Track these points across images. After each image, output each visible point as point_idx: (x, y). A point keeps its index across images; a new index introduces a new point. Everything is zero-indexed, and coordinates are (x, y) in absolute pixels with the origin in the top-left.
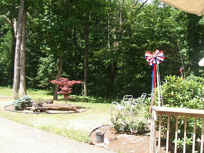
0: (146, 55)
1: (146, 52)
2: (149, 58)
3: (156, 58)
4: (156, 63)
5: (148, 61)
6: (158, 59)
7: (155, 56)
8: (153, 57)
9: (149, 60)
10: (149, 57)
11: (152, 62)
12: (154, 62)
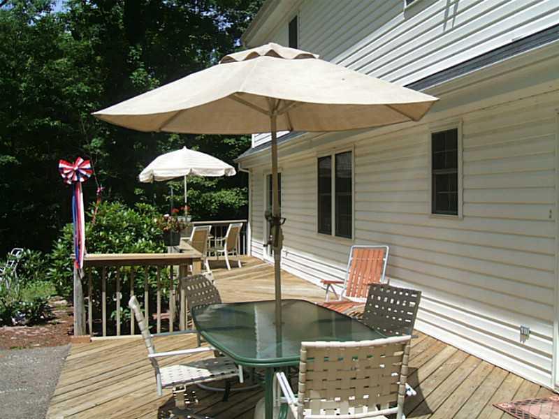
0: (61, 165)
1: (61, 161)
2: (66, 172)
3: (77, 172)
4: (78, 181)
5: (63, 176)
6: (82, 174)
7: (76, 168)
8: (73, 170)
9: (67, 174)
10: (66, 169)
11: (72, 178)
12: (76, 179)
